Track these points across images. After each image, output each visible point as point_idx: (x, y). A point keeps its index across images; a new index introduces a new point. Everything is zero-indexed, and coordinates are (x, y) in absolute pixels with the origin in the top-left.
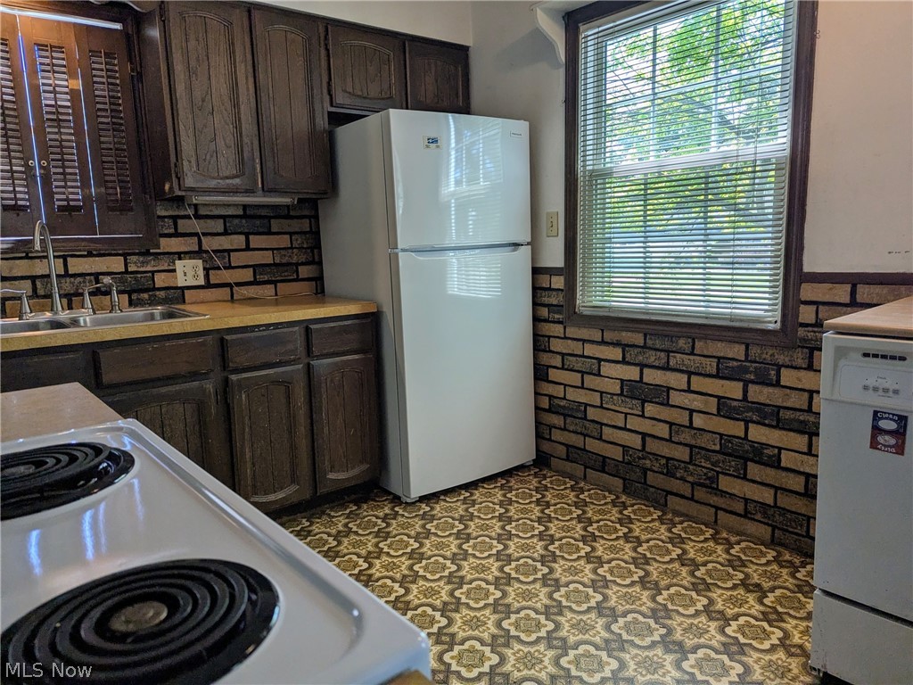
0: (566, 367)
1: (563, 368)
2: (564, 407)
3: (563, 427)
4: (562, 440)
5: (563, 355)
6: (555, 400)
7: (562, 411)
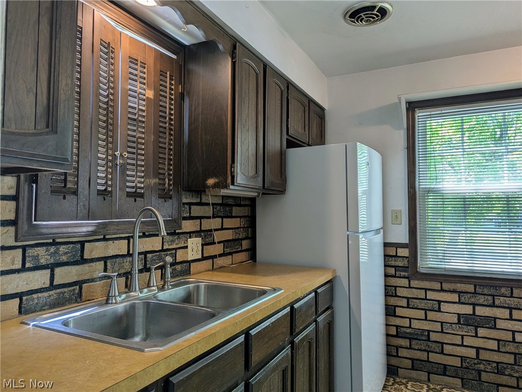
0: (411, 306)
1: (408, 307)
2: (410, 333)
3: (409, 347)
4: (408, 356)
5: (408, 298)
6: (402, 329)
7: (408, 336)
